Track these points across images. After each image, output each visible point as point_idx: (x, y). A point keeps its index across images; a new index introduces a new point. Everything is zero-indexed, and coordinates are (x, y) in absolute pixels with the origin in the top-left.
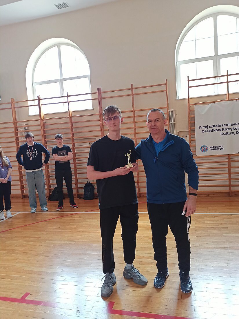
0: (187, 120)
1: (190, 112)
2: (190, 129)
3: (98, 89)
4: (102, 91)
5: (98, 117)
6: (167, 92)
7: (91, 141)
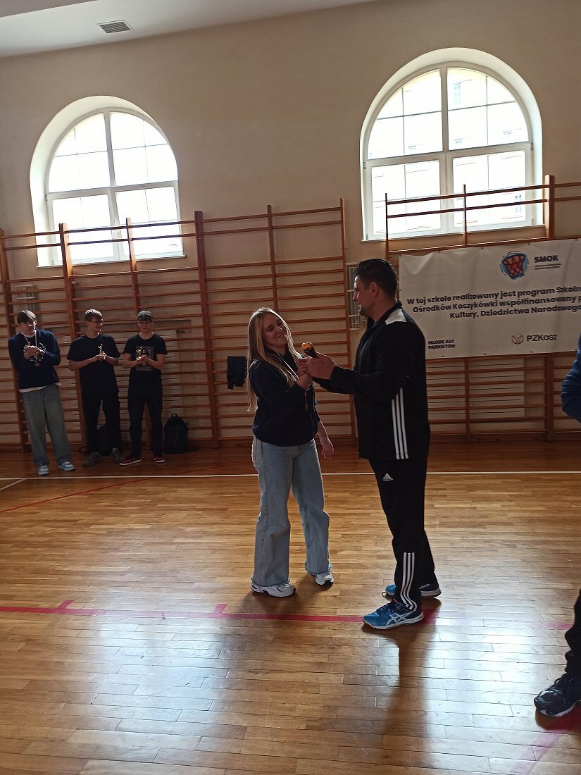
3: (196, 213)
4: (205, 217)
5: (195, 275)
6: (342, 225)
7: (181, 326)
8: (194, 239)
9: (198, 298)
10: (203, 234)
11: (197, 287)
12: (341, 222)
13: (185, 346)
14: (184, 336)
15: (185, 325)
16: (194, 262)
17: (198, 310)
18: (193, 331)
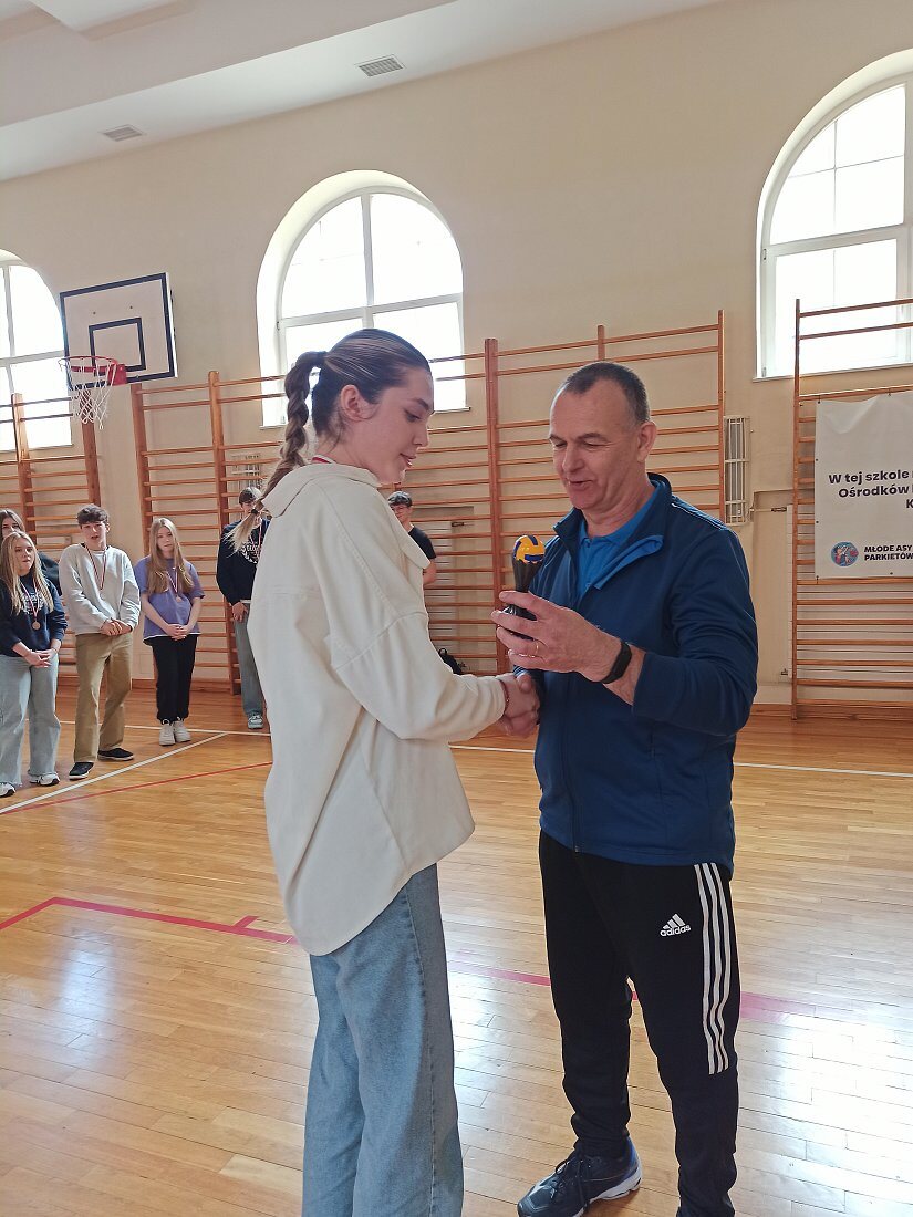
0: (788, 450)
1: (801, 426)
2: (796, 485)
3: (487, 342)
4: (501, 348)
5: (482, 438)
6: (720, 354)
7: (459, 516)
8: (482, 383)
9: (484, 473)
10: (496, 374)
11: (484, 456)
12: (719, 349)
13: (465, 546)
14: (464, 531)
15: (466, 514)
16: (481, 418)
17: (485, 491)
18: (476, 522)
